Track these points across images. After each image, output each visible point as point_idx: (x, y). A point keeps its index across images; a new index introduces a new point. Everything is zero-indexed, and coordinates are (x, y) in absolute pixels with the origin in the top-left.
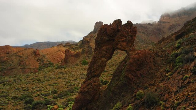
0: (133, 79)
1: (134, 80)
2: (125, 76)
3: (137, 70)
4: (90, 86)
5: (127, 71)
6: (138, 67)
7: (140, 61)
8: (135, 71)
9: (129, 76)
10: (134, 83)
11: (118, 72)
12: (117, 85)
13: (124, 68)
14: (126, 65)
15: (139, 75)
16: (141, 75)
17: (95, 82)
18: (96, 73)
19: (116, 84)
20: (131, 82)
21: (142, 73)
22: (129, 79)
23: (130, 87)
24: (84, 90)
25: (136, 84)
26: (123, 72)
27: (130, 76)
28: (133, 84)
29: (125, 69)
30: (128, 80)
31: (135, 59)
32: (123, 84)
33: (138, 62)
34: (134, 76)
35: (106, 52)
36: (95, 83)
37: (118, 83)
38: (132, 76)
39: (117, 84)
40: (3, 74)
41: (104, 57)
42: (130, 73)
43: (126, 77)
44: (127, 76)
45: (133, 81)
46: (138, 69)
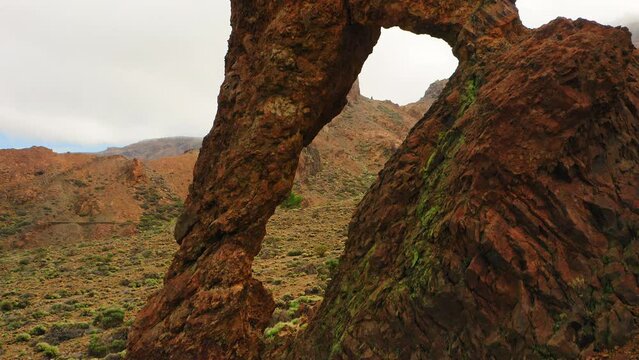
0: (519, 253)
1: (532, 266)
2: (446, 229)
3: (560, 174)
4: (183, 309)
5: (461, 183)
6: (573, 148)
7: (592, 87)
8: (545, 180)
9: (489, 231)
10: (535, 294)
11: (386, 202)
12: (374, 305)
13: (440, 159)
14: (458, 132)
15: (577, 217)
16: (597, 216)
17: (216, 282)
18: (225, 210)
19: (373, 297)
20: (501, 287)
21: (604, 203)
22: (486, 254)
23: (495, 338)
24: (146, 336)
25: (552, 306)
26: (424, 198)
27: (491, 226)
28: (526, 306)
29: (445, 166)
30: (475, 266)
31: (536, 67)
32: (427, 302)
33: (571, 93)
34: (535, 232)
35: (298, 50)
36: (214, 291)
37: (390, 289)
38: (515, 233)
39: (380, 304)
40: (21, 243)
41: (280, 90)
42: (491, 203)
43: (453, 237)
44: (462, 231)
45: (527, 279)
46: (568, 164)
